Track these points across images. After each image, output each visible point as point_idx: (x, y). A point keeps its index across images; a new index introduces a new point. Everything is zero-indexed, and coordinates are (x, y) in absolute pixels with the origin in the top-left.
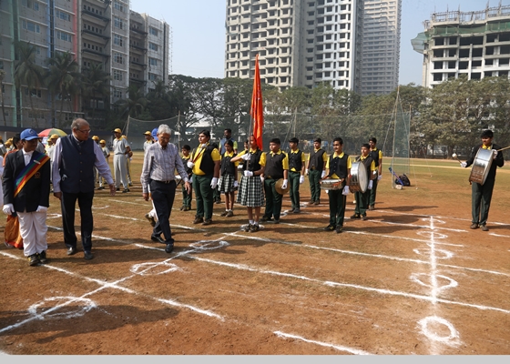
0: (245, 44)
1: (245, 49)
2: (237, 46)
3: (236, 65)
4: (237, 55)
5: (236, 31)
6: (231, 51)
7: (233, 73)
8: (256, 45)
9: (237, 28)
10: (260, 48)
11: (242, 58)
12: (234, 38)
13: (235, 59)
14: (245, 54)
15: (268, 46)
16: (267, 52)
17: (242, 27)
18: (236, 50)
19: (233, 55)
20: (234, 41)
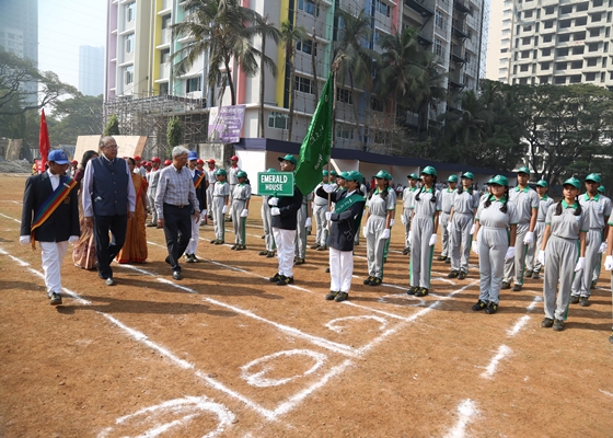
0: (547, 38)
1: (548, 45)
2: (532, 41)
3: (530, 68)
4: (531, 55)
5: (533, 18)
6: (523, 47)
7: (523, 80)
8: (565, 38)
9: (535, 14)
10: (571, 43)
11: (541, 58)
12: (528, 29)
13: (530, 59)
14: (546, 52)
15: (589, 39)
16: (586, 49)
17: (543, 12)
18: (531, 46)
19: (525, 54)
20: (528, 34)
